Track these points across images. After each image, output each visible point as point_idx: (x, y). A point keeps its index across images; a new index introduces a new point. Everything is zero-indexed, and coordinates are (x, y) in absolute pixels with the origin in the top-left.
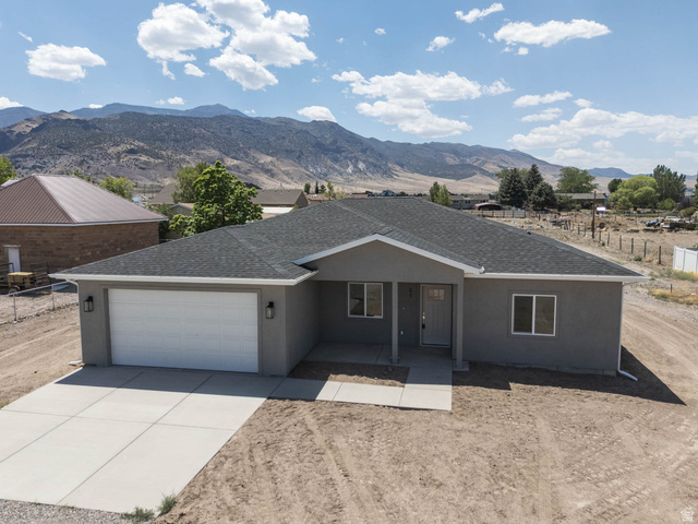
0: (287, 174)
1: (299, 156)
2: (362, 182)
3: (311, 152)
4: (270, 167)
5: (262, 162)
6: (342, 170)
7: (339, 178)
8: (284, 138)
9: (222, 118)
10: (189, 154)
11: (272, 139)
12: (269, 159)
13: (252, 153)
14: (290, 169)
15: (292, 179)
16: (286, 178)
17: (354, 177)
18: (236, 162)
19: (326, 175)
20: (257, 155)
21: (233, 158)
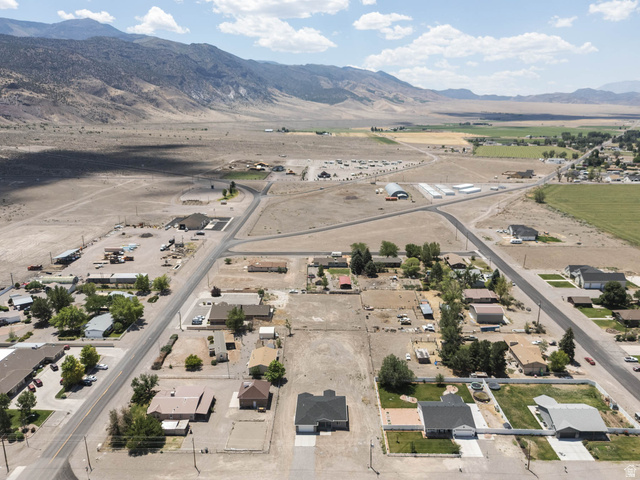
0: (172, 103)
1: (181, 83)
2: (244, 109)
3: (193, 78)
4: (155, 96)
5: (146, 91)
6: (224, 96)
7: (222, 104)
8: (164, 63)
9: (98, 41)
10: (69, 84)
11: (152, 64)
12: (152, 87)
13: (135, 81)
14: (174, 98)
15: (177, 108)
16: (171, 107)
17: (236, 103)
18: (119, 92)
19: (209, 101)
20: (141, 84)
21: (115, 87)
